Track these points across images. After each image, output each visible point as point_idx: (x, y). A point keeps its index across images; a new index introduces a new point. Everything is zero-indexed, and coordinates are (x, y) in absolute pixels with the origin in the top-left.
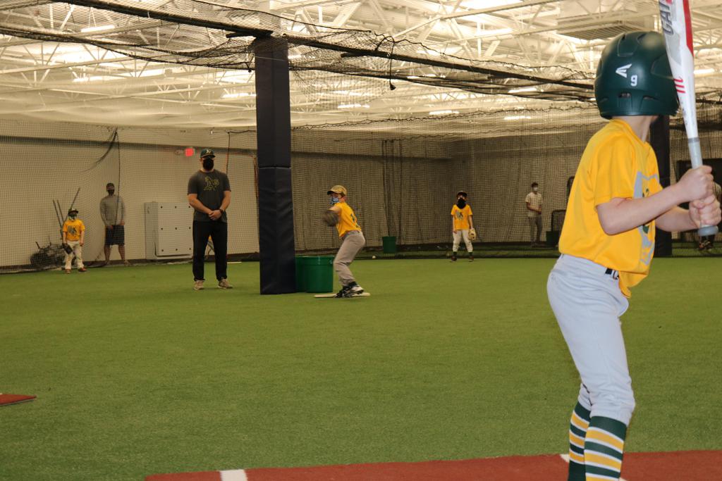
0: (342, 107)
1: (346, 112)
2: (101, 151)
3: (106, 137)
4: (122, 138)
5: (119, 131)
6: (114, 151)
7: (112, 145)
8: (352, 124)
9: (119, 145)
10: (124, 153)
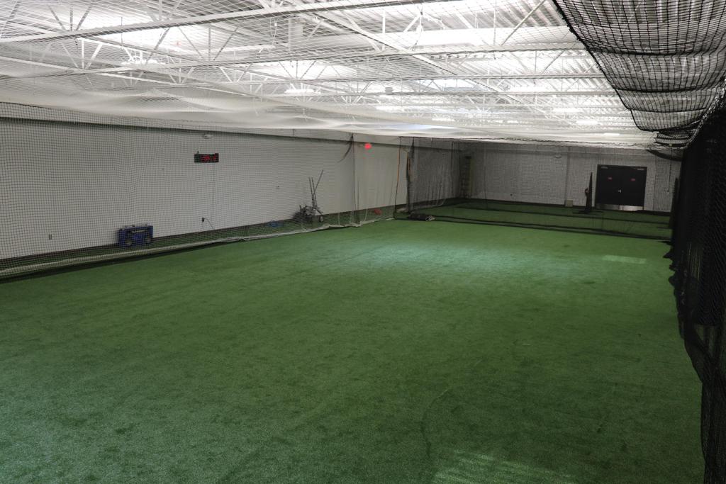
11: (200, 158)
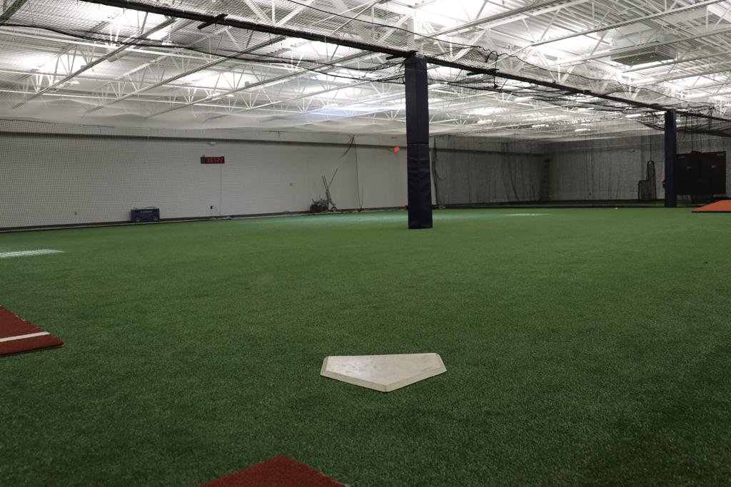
0: (480, 122)
1: (483, 125)
2: (345, 149)
3: (346, 141)
4: (357, 141)
5: (355, 138)
6: (352, 150)
7: (351, 145)
8: (486, 132)
9: (356, 146)
10: (359, 150)
11: (205, 160)
